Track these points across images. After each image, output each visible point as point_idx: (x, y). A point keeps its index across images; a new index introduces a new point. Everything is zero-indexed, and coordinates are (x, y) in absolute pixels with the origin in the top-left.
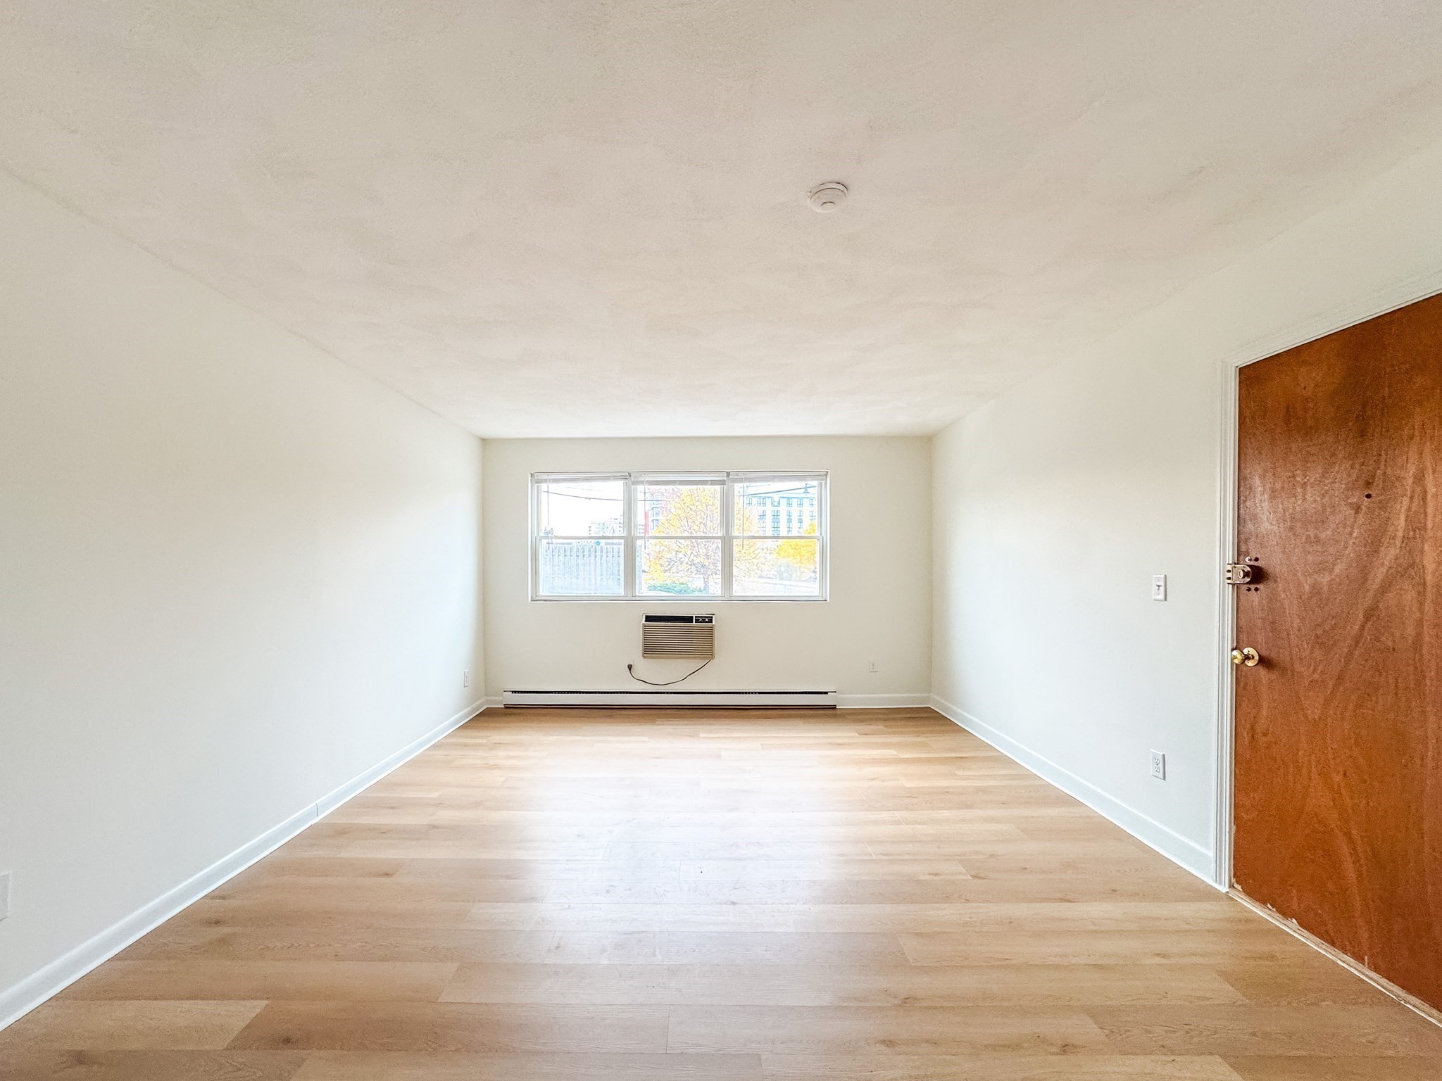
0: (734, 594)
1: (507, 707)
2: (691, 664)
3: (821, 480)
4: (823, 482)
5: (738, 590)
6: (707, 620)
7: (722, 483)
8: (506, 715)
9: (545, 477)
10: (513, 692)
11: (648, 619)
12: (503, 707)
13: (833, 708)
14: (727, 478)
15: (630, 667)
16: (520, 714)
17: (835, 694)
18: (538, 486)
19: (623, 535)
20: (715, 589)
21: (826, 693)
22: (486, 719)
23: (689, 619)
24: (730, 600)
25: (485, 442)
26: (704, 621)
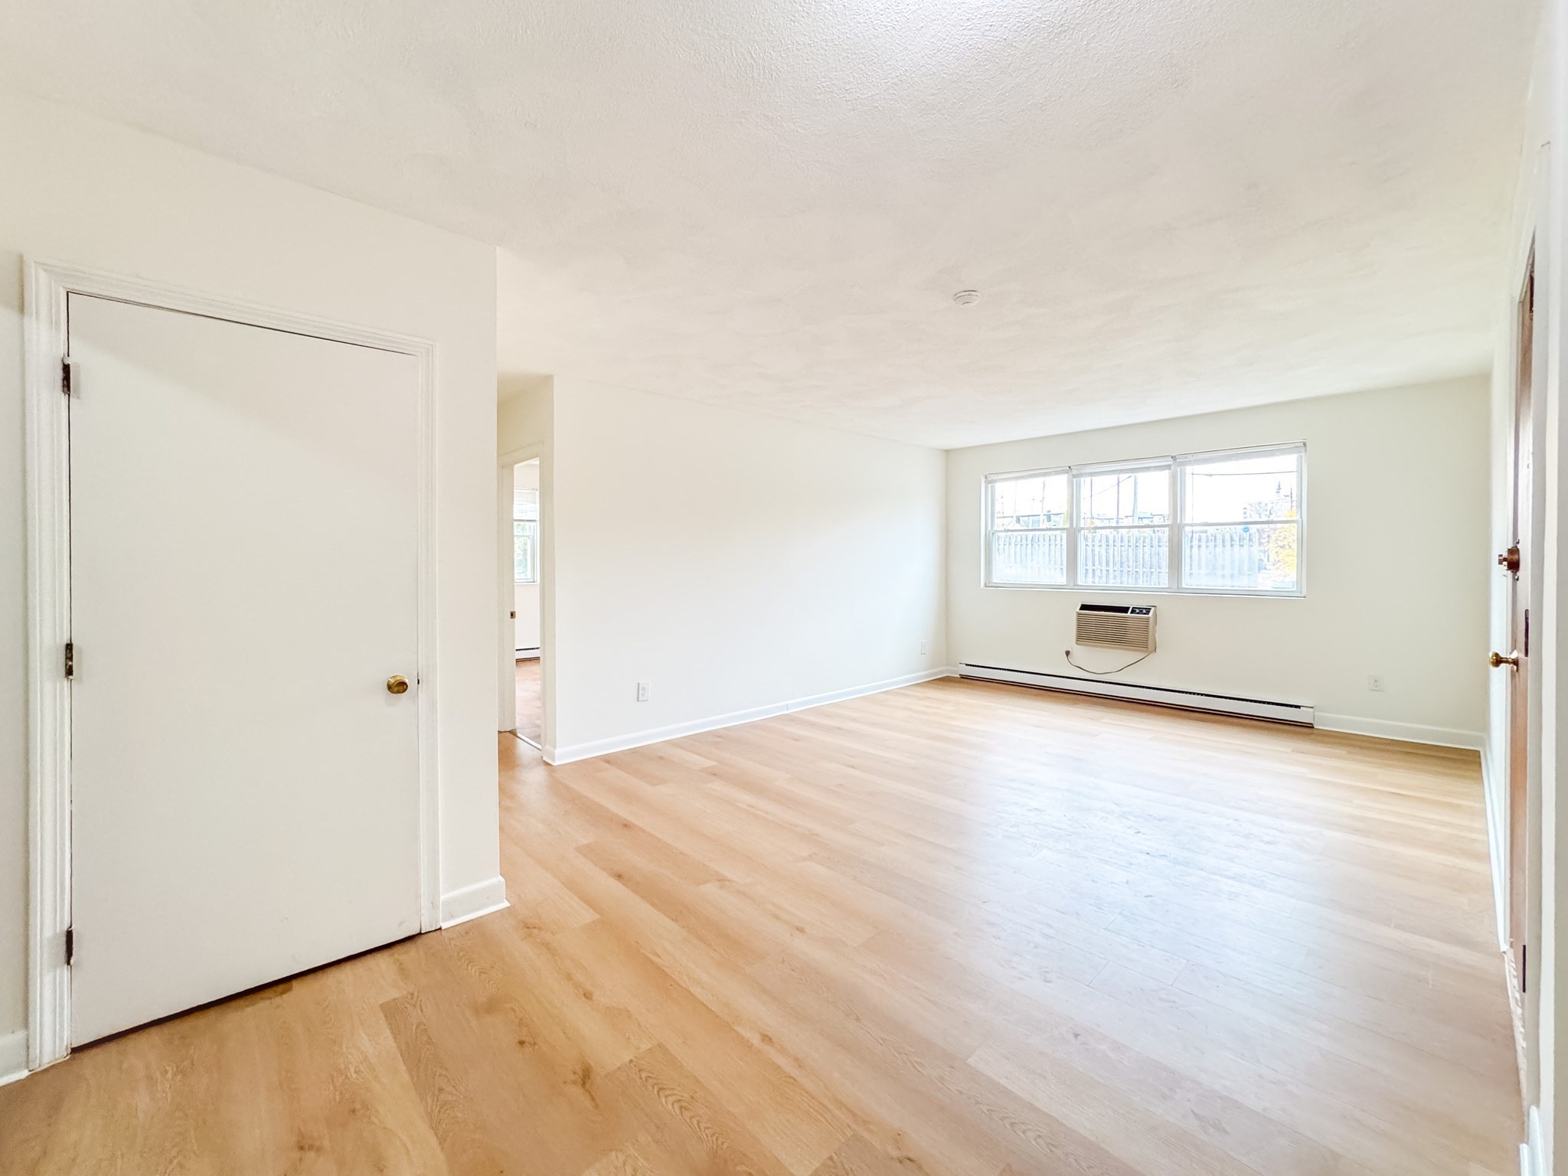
0: (1184, 586)
1: (963, 677)
2: (1130, 656)
3: (1300, 452)
4: (1303, 454)
5: (1187, 582)
6: (1144, 611)
7: (1169, 467)
8: (960, 682)
9: (995, 477)
10: (967, 665)
11: (1084, 607)
12: (959, 676)
13: (1310, 726)
14: (1176, 461)
15: (1068, 653)
16: (967, 683)
17: (1311, 710)
18: (992, 486)
19: (1066, 527)
20: (1162, 580)
21: (1299, 707)
22: (942, 683)
23: (1125, 610)
24: (1177, 590)
25: (947, 452)
26: (1141, 612)
